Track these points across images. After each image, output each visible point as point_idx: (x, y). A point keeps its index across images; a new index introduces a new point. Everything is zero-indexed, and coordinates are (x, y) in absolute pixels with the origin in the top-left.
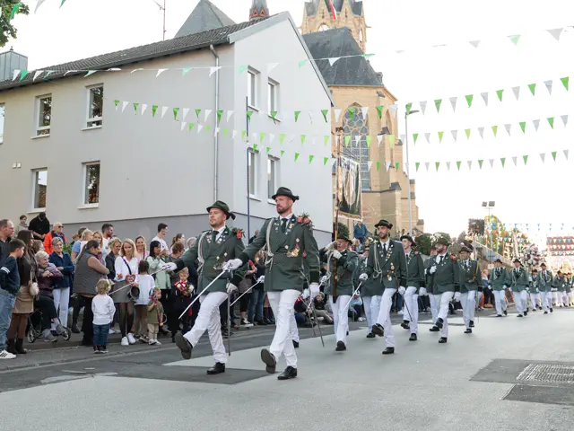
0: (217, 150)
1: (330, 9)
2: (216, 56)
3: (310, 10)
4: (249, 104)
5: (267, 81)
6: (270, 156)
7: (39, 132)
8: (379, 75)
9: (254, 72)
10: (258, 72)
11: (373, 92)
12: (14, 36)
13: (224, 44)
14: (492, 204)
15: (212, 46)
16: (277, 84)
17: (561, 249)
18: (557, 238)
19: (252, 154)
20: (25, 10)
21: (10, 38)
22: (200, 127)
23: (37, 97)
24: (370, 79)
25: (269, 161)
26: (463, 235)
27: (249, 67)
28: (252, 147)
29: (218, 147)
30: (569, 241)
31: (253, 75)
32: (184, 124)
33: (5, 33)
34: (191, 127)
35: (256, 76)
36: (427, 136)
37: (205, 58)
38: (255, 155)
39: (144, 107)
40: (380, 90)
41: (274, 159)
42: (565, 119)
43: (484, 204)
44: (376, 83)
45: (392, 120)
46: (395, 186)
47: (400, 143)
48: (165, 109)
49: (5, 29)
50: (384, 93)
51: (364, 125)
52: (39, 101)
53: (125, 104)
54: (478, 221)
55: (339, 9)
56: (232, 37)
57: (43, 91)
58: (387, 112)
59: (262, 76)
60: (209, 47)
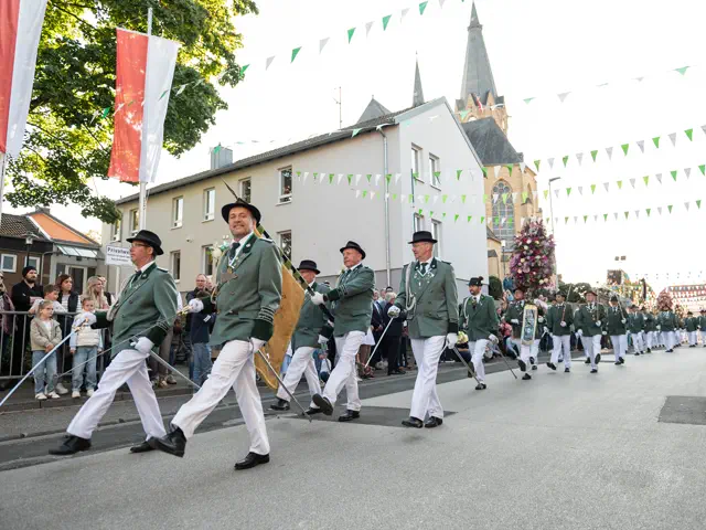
0: (387, 216)
1: (477, 104)
2: (384, 136)
3: (461, 105)
4: (414, 176)
5: (428, 156)
6: (433, 220)
8: (521, 155)
9: (416, 148)
10: (420, 148)
12: (213, 123)
13: (392, 126)
14: (623, 258)
16: (437, 158)
19: (418, 219)
20: (225, 107)
21: (210, 125)
22: (372, 194)
24: (514, 158)
25: (433, 225)
27: (413, 144)
28: (418, 212)
29: (389, 211)
31: (416, 152)
33: (206, 121)
34: (364, 194)
35: (419, 152)
36: (580, 189)
37: (374, 139)
38: (420, 220)
39: (323, 175)
41: (436, 223)
43: (617, 259)
45: (533, 191)
47: (540, 211)
48: (340, 176)
49: (206, 118)
52: (241, 184)
53: (306, 174)
54: (614, 272)
55: (485, 103)
56: (397, 119)
57: (244, 175)
58: (529, 186)
59: (424, 151)
60: (377, 128)
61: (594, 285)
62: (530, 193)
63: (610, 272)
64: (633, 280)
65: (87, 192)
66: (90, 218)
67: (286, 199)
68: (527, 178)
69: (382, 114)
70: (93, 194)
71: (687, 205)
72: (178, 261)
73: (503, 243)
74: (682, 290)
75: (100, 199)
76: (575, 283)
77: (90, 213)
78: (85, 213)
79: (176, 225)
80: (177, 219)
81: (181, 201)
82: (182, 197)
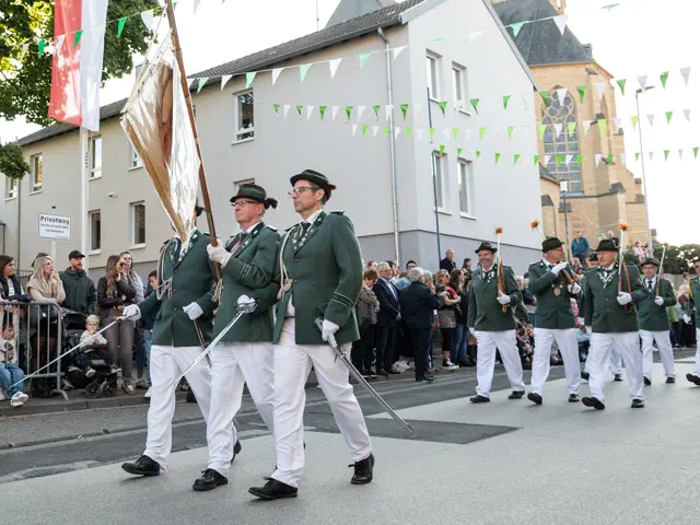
0: (393, 156)
2: (386, 42)
4: (431, 97)
5: (451, 66)
6: (459, 159)
8: (588, 48)
9: (433, 56)
10: (439, 56)
11: (581, 70)
12: (155, 41)
13: (396, 26)
15: (380, 30)
16: (464, 68)
19: (438, 158)
24: (577, 53)
25: (459, 166)
27: (428, 51)
28: (439, 149)
31: (432, 60)
32: (355, 127)
35: (437, 62)
38: (442, 160)
39: (310, 109)
40: (591, 67)
41: (465, 163)
45: (609, 104)
46: (617, 188)
47: (621, 133)
50: (596, 70)
51: (571, 111)
56: (404, 16)
58: (603, 97)
59: (444, 59)
60: (377, 31)
62: (604, 106)
67: (245, 135)
68: (599, 86)
69: (379, 8)
73: (564, 186)
79: (93, 174)
80: (94, 167)
81: (99, 142)
82: (99, 136)
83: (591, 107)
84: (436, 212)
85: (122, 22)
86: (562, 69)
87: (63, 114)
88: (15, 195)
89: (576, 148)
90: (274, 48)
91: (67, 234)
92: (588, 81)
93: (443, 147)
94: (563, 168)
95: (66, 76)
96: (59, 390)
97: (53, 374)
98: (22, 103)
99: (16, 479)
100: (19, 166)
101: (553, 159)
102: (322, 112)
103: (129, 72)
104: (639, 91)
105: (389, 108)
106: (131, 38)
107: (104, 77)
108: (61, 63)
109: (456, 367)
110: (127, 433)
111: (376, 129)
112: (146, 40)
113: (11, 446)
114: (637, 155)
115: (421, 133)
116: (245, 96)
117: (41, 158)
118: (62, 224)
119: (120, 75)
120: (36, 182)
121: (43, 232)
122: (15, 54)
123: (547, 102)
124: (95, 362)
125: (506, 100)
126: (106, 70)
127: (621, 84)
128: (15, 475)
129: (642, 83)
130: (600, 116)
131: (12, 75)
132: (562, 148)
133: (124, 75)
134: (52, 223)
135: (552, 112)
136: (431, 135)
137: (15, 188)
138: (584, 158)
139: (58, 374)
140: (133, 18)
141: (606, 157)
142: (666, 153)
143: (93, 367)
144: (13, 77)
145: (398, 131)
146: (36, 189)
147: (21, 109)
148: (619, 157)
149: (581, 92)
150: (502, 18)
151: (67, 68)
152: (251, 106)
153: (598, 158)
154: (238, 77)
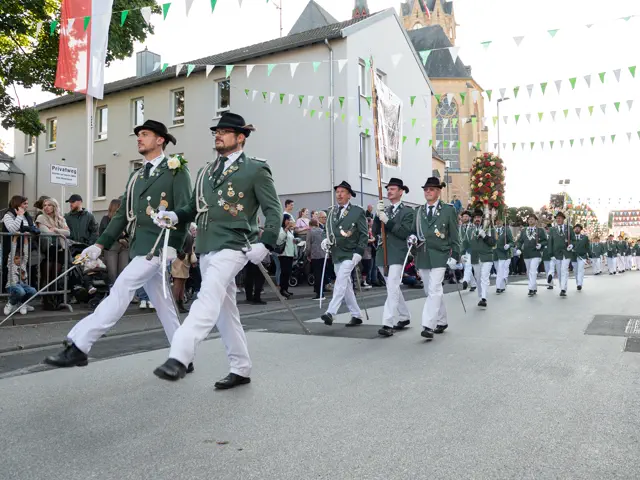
1: (423, 9)
2: (330, 50)
3: (406, 9)
4: (361, 94)
5: (376, 72)
7: (175, 122)
8: (468, 69)
9: (363, 64)
11: (462, 84)
13: (337, 38)
14: (567, 182)
15: (326, 41)
16: (385, 74)
17: (626, 220)
18: (624, 212)
19: (364, 138)
20: (158, 10)
21: (148, 34)
23: (172, 91)
24: (461, 72)
26: (544, 209)
27: (359, 59)
28: (364, 132)
29: (334, 131)
30: (634, 213)
31: (363, 67)
32: (305, 111)
34: (312, 113)
37: (321, 51)
38: (366, 140)
39: (273, 95)
40: (469, 82)
42: (630, 103)
43: (561, 182)
44: (465, 76)
45: (479, 109)
47: (486, 129)
48: (291, 97)
49: (143, 27)
50: (472, 85)
51: (454, 113)
52: (173, 94)
53: (255, 92)
56: (344, 32)
57: (177, 85)
60: (324, 41)
61: (537, 209)
62: (476, 109)
63: (553, 196)
64: (576, 204)
65: (8, 102)
66: (12, 130)
68: (474, 94)
69: (327, 24)
70: (15, 104)
71: (629, 135)
72: (104, 176)
73: (448, 164)
74: (623, 215)
75: (22, 108)
76: (518, 207)
77: (11, 124)
78: (6, 125)
79: (100, 137)
80: (101, 131)
81: (105, 111)
82: (106, 106)
83: (468, 110)
84: (361, 177)
85: (124, 14)
86: (450, 82)
87: (74, 86)
88: (33, 150)
89: (457, 138)
90: (248, 48)
91: (74, 181)
92: (467, 92)
93: (367, 130)
94: (448, 151)
95: (77, 55)
96: (65, 304)
97: (60, 292)
98: (38, 75)
99: (22, 374)
100: (36, 125)
101: (441, 143)
102: (281, 99)
103: (130, 55)
104: (500, 100)
105: (330, 99)
106: (132, 28)
107: (109, 58)
108: (73, 43)
109: (370, 287)
110: (121, 336)
111: (320, 114)
112: (144, 30)
113: (21, 348)
114: (495, 145)
115: (353, 118)
116: (224, 83)
117: (55, 121)
118: (70, 173)
119: (122, 58)
120: (52, 140)
121: (54, 179)
122: (32, 32)
123: (440, 105)
124: (96, 282)
125: (412, 99)
126: (111, 53)
127: (489, 93)
128: (22, 371)
129: (502, 94)
130: (474, 116)
131: (29, 50)
132: (447, 138)
133: (125, 57)
134: (62, 172)
135: (443, 112)
136: (360, 121)
137: (34, 145)
138: (462, 145)
139: (65, 291)
140: (134, 12)
141: (475, 145)
142: (514, 144)
143: (94, 286)
144: (30, 52)
145: (336, 115)
146: (51, 146)
147: (37, 79)
148: (484, 146)
149: (463, 97)
150: (413, 41)
151: (78, 49)
152: (228, 92)
153: (470, 144)
154: (219, 68)
